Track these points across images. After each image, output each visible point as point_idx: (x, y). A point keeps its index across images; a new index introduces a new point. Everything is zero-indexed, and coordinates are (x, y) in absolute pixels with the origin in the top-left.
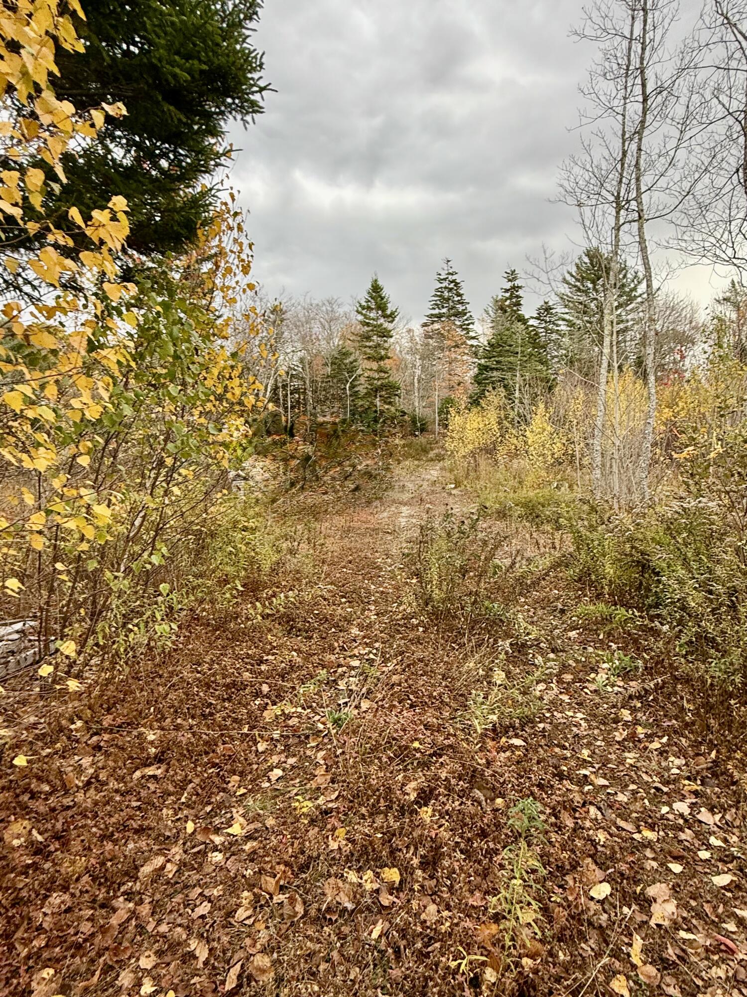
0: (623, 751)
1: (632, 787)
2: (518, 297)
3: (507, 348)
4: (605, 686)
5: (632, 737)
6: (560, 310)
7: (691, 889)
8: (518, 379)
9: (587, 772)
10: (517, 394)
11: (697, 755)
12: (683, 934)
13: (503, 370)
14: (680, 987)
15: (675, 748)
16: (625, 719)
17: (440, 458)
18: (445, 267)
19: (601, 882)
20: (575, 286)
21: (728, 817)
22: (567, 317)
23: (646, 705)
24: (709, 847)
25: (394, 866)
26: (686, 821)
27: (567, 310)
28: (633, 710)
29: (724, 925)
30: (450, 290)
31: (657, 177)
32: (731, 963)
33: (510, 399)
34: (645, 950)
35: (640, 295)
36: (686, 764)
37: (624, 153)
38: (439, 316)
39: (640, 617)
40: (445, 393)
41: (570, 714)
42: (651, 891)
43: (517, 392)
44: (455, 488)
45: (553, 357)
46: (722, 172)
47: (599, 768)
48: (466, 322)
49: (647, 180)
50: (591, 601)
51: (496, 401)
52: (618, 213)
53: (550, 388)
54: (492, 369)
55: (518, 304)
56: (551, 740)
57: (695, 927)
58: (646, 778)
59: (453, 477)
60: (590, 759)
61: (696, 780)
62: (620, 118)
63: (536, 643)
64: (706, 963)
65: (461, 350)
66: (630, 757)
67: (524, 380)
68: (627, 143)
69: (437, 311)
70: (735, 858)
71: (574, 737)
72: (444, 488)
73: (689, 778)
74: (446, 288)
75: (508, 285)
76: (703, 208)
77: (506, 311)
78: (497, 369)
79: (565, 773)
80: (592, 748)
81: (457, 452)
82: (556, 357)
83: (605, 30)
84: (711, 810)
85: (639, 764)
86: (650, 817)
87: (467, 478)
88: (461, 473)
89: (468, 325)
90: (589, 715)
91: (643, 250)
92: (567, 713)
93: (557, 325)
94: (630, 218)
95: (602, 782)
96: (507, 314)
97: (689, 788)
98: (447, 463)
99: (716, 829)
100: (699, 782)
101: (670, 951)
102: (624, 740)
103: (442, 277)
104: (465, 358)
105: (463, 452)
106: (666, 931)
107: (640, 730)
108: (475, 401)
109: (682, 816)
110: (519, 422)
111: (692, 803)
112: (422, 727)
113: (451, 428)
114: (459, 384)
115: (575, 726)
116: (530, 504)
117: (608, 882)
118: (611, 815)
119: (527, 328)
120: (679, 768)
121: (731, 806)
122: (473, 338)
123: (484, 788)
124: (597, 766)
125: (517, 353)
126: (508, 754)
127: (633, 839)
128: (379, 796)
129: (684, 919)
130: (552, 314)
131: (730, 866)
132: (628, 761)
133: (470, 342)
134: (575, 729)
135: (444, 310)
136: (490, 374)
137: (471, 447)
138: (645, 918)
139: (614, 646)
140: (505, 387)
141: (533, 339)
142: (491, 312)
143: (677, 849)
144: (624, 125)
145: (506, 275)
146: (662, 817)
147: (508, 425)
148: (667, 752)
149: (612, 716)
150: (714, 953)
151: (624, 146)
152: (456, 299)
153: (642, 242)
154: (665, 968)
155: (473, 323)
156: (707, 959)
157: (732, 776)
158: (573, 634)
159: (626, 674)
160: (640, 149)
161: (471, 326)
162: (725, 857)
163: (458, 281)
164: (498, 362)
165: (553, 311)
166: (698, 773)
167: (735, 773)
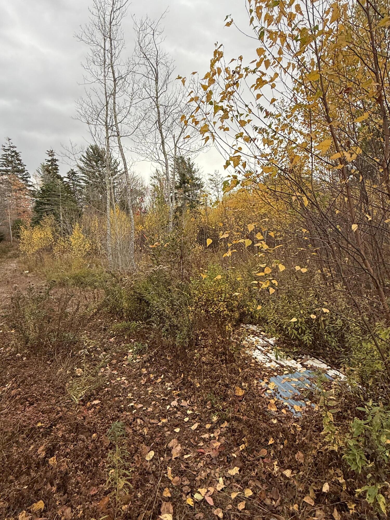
0: (146, 388)
1: (153, 403)
2: (56, 165)
3: (53, 192)
4: (132, 360)
5: (149, 380)
6: (80, 174)
7: (185, 436)
8: (61, 209)
9: (132, 404)
10: (61, 218)
11: (176, 378)
12: (186, 457)
13: (52, 205)
14: (189, 479)
15: (167, 379)
16: (144, 373)
17: (16, 256)
18: (7, 142)
19: (149, 452)
20: (86, 163)
21: (192, 400)
22: (84, 178)
23: (152, 364)
24: (187, 415)
25: (39, 500)
26: (177, 408)
27: (83, 175)
28: (147, 368)
29: (199, 445)
30: (13, 156)
31: (123, 118)
32: (204, 459)
33: (57, 221)
34: (173, 472)
35: (119, 171)
36: (173, 384)
37: (107, 103)
38: (7, 171)
39: (142, 324)
40: (15, 218)
41: (119, 379)
42: (170, 445)
43: (61, 216)
44: (29, 273)
45: (79, 199)
46: (150, 122)
47: (138, 400)
48: (25, 176)
49: (119, 118)
50: (118, 321)
51: (49, 222)
52: (107, 130)
53: (80, 215)
54: (45, 204)
55: (56, 169)
56: (112, 395)
57: (189, 451)
58: (158, 396)
59: (27, 267)
60: (132, 397)
61: (177, 389)
62: (104, 85)
63: (94, 349)
64: (196, 463)
65: (24, 192)
66: (150, 390)
67: (65, 210)
68: (108, 98)
69: (4, 168)
70: (197, 415)
71: (123, 390)
72: (22, 274)
73: (175, 390)
74: (9, 155)
75: (50, 158)
76: (145, 136)
77: (50, 173)
78: (48, 204)
79: (123, 408)
80: (132, 392)
81: (28, 252)
82: (81, 199)
83: (92, 41)
84: (186, 400)
85: (154, 392)
86: (163, 413)
87: (36, 266)
88: (31, 263)
89: (27, 178)
90: (128, 376)
91: (121, 150)
92: (117, 379)
93: (79, 182)
94: (113, 134)
95: (140, 406)
96: (51, 174)
97: (175, 394)
98: (22, 258)
99: (188, 407)
100: (179, 390)
101: (182, 466)
102: (146, 383)
103: (6, 148)
104: (26, 197)
105: (31, 252)
106: (179, 459)
107: (151, 376)
108: (36, 222)
109: (175, 407)
110: (64, 233)
111: (178, 400)
112: (40, 413)
113: (22, 238)
114: (24, 212)
115: (122, 384)
116: (77, 278)
117: (152, 450)
118: (146, 419)
119: (63, 183)
120: (170, 387)
121: (192, 395)
122: (30, 186)
123: (84, 432)
124: (136, 399)
125: (59, 196)
126: (93, 410)
127: (159, 426)
128: (21, 465)
129: (185, 450)
130: (76, 176)
131: (196, 420)
132: (150, 392)
133: (28, 188)
134: (122, 386)
135: (10, 168)
136: (43, 207)
137: (37, 248)
138: (170, 458)
139: (133, 340)
140: (54, 214)
141: (67, 188)
142: (41, 172)
143: (176, 422)
144: (105, 89)
145: (48, 153)
146: (168, 411)
147: (58, 235)
148: (164, 382)
149: (138, 373)
150: (197, 458)
151: (106, 99)
152: (17, 162)
153: (120, 147)
154: (182, 475)
155: (30, 177)
156: (196, 462)
157: (190, 382)
158: (112, 339)
159: (140, 352)
160: (115, 103)
161: (28, 179)
162: (193, 417)
163: (17, 152)
164: (48, 200)
165: (77, 175)
166: (178, 386)
167: (192, 380)
